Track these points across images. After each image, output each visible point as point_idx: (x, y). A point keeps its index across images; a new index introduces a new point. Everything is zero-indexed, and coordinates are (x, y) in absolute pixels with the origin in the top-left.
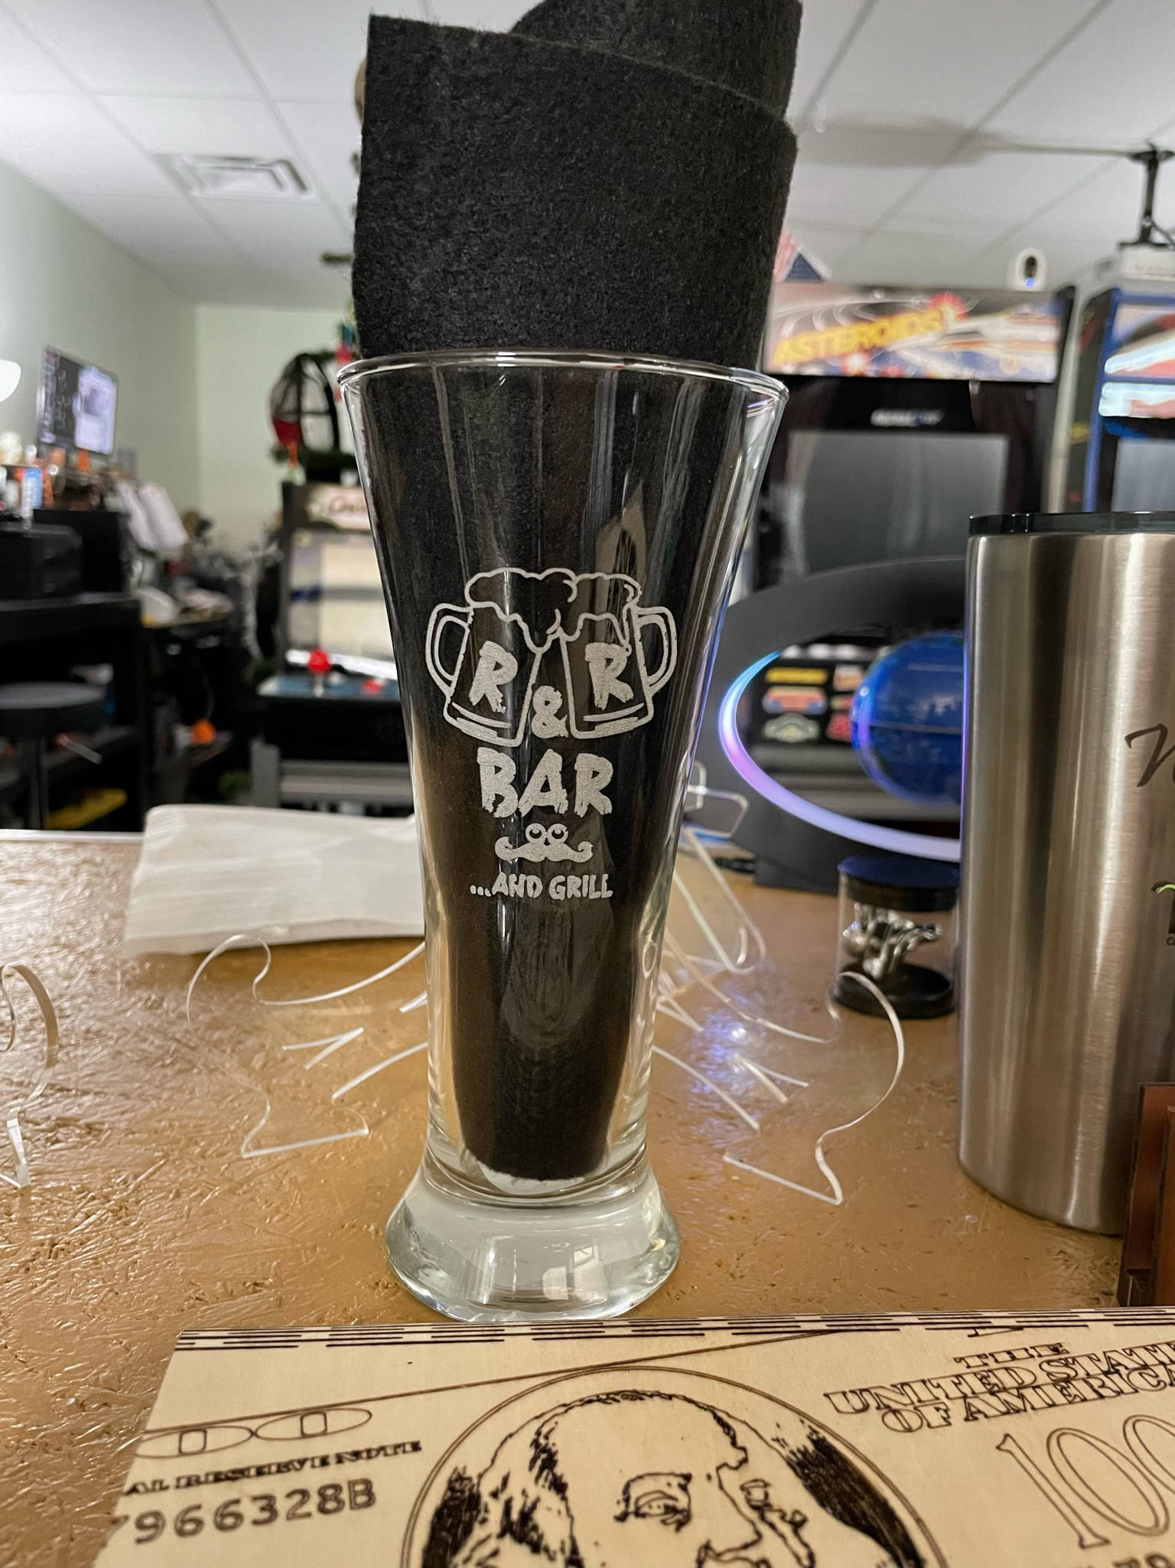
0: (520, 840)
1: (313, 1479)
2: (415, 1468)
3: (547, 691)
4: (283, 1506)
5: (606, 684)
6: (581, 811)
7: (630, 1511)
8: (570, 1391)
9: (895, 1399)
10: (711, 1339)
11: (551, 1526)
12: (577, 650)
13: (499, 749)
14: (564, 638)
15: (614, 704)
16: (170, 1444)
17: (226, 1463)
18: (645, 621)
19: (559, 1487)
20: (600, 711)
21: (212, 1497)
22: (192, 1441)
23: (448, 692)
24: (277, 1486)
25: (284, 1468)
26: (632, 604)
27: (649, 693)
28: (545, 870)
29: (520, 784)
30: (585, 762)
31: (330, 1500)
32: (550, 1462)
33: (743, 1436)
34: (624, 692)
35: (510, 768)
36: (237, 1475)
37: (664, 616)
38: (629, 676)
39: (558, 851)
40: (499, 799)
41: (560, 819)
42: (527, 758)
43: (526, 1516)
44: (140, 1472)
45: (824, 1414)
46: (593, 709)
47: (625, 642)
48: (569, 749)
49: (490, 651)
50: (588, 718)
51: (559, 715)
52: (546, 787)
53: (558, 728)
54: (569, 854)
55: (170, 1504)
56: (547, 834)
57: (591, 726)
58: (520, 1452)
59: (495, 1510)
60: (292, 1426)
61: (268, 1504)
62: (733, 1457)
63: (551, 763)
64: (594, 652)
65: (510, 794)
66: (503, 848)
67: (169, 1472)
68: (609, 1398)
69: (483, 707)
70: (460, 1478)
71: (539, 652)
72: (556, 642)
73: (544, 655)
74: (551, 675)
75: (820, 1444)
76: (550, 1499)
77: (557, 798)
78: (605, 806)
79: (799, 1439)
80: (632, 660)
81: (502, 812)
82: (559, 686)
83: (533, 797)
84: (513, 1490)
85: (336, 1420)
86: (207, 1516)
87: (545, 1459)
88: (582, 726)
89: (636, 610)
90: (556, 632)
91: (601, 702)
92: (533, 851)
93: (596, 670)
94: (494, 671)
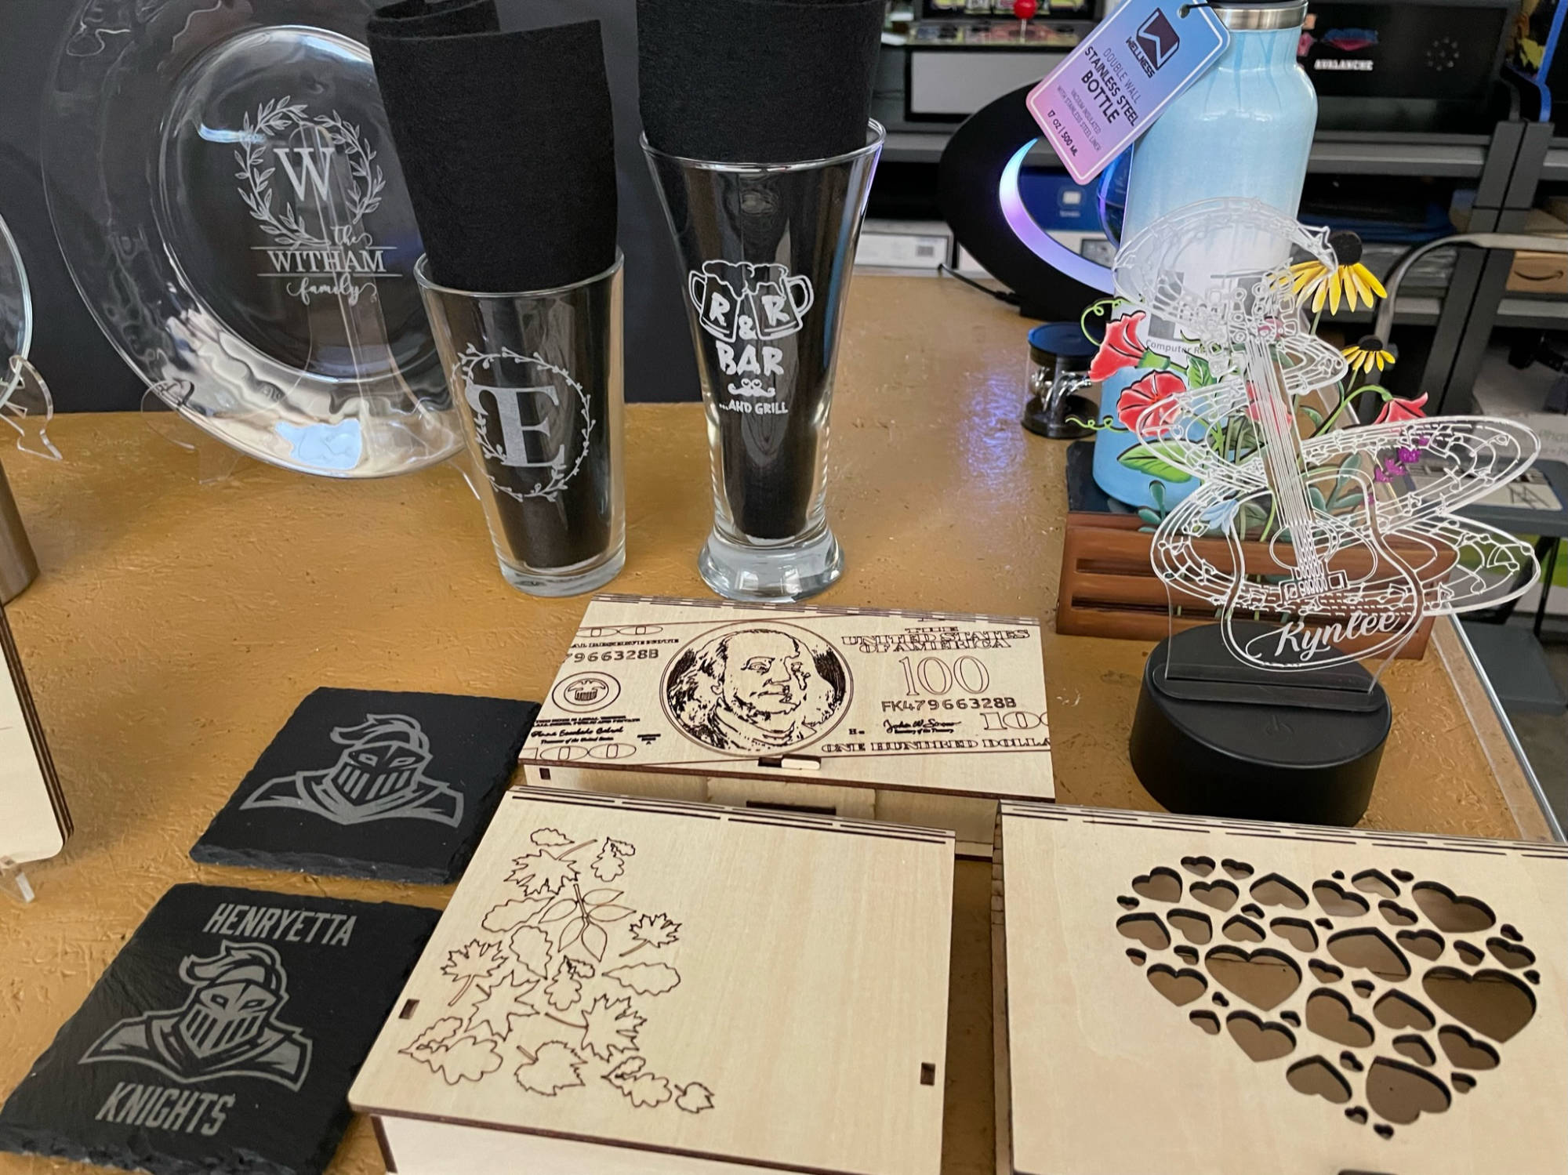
0: (738, 386)
1: (637, 648)
2: (677, 647)
3: (744, 318)
4: (625, 655)
5: (774, 314)
6: (767, 373)
7: (748, 666)
8: (740, 628)
9: (869, 641)
10: (807, 613)
11: (717, 670)
12: (758, 300)
13: (726, 343)
14: (750, 294)
15: (779, 323)
16: (588, 633)
17: (607, 641)
18: (793, 283)
19: (725, 658)
20: (772, 327)
21: (602, 650)
22: (596, 633)
23: (701, 312)
24: (625, 649)
25: (628, 643)
26: (784, 276)
27: (799, 317)
28: (753, 400)
29: (737, 361)
30: (767, 351)
31: (642, 654)
32: (725, 649)
33: (801, 648)
34: (785, 317)
35: (731, 351)
36: (612, 644)
37: (803, 280)
38: (787, 309)
39: (758, 392)
40: (728, 366)
41: (757, 377)
42: (739, 347)
43: (710, 665)
44: (577, 641)
45: (838, 644)
46: (768, 326)
47: (783, 295)
48: (759, 345)
49: (717, 297)
50: (766, 330)
51: (751, 329)
52: (749, 362)
53: (752, 335)
54: (763, 393)
55: (587, 652)
56: (752, 384)
57: (769, 334)
58: (716, 645)
59: (700, 663)
60: (633, 630)
61: (621, 654)
62: (794, 654)
63: (750, 351)
64: (767, 300)
65: (732, 364)
66: (731, 388)
67: (587, 642)
68: (756, 631)
69: (716, 322)
70: (690, 652)
71: (739, 300)
72: (747, 296)
73: (742, 302)
74: (746, 310)
75: (830, 654)
76: (721, 662)
77: (755, 367)
78: (780, 371)
79: (823, 650)
80: (787, 302)
81: (730, 372)
82: (751, 315)
83: (743, 366)
84: (708, 658)
85: (649, 630)
86: (599, 656)
87: (723, 648)
88: (763, 334)
89: (786, 280)
90: (746, 290)
91: (773, 322)
92: (745, 391)
93: (768, 308)
94: (719, 306)
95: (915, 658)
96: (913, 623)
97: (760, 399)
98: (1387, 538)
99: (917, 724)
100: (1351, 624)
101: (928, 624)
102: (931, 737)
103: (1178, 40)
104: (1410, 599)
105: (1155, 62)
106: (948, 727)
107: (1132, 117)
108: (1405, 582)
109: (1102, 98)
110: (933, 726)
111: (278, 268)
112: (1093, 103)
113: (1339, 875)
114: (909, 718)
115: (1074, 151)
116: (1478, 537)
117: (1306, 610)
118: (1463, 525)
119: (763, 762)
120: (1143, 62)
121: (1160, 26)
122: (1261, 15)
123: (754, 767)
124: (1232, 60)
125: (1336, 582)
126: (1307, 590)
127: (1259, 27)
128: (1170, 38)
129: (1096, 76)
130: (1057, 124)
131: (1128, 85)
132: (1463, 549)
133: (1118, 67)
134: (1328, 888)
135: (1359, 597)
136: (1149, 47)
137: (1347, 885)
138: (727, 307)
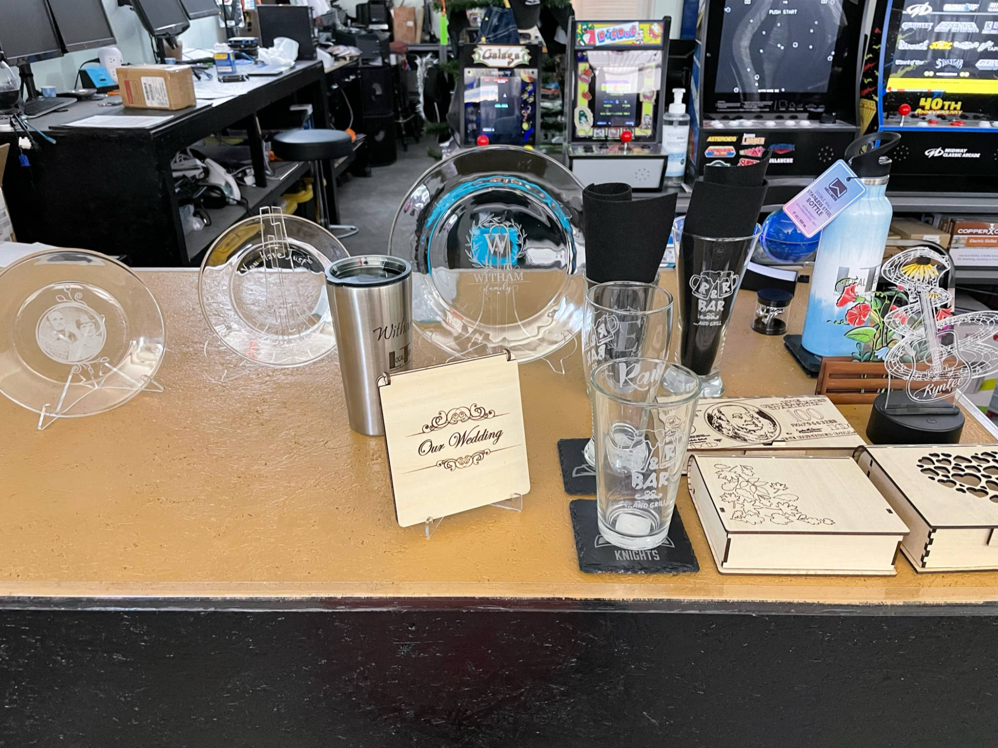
0: (705, 315)
3: (714, 291)
5: (725, 289)
6: (717, 310)
7: (734, 416)
8: (720, 405)
9: (771, 406)
11: (724, 419)
12: (721, 284)
13: (704, 300)
14: (719, 282)
15: (726, 292)
18: (734, 278)
20: (723, 293)
23: (694, 290)
26: (732, 275)
27: (732, 289)
28: (711, 321)
29: (706, 306)
30: (719, 302)
33: (748, 410)
34: (728, 290)
35: (705, 303)
37: (737, 276)
38: (729, 287)
39: (713, 317)
40: (702, 309)
41: (714, 312)
42: (708, 302)
43: (720, 417)
47: (729, 282)
48: (717, 300)
49: (704, 284)
50: (721, 294)
51: (716, 294)
53: (716, 297)
56: (711, 315)
57: (721, 296)
58: (716, 411)
59: (715, 417)
62: (747, 412)
63: (713, 302)
64: (724, 284)
65: (704, 308)
66: (700, 317)
68: (727, 406)
69: (701, 293)
72: (717, 283)
73: (714, 285)
74: (716, 288)
75: (760, 411)
76: (723, 416)
77: (713, 308)
78: (722, 309)
79: (756, 410)
80: (730, 284)
81: (702, 311)
83: (709, 308)
87: (720, 411)
89: (732, 277)
90: (717, 281)
92: (708, 318)
93: (724, 287)
94: (704, 287)
95: (792, 410)
96: (782, 399)
97: (713, 320)
98: (962, 352)
99: (808, 430)
100: (949, 384)
101: (786, 399)
102: (814, 433)
103: (846, 188)
104: (968, 373)
105: (837, 196)
106: (819, 430)
107: (829, 215)
108: (966, 367)
109: (816, 207)
110: (813, 430)
111: (477, 280)
112: (812, 210)
113: (976, 454)
114: (805, 428)
115: (805, 226)
116: (989, 350)
117: (935, 379)
118: (985, 346)
119: (765, 444)
120: (832, 195)
121: (839, 183)
122: (874, 181)
123: (762, 446)
124: (867, 195)
125: (945, 369)
126: (936, 372)
127: (873, 185)
128: (843, 188)
129: (812, 199)
130: (797, 216)
131: (826, 203)
132: (985, 354)
133: (821, 197)
134: (975, 457)
135: (951, 374)
136: (834, 191)
137: (980, 456)
138: (708, 286)
